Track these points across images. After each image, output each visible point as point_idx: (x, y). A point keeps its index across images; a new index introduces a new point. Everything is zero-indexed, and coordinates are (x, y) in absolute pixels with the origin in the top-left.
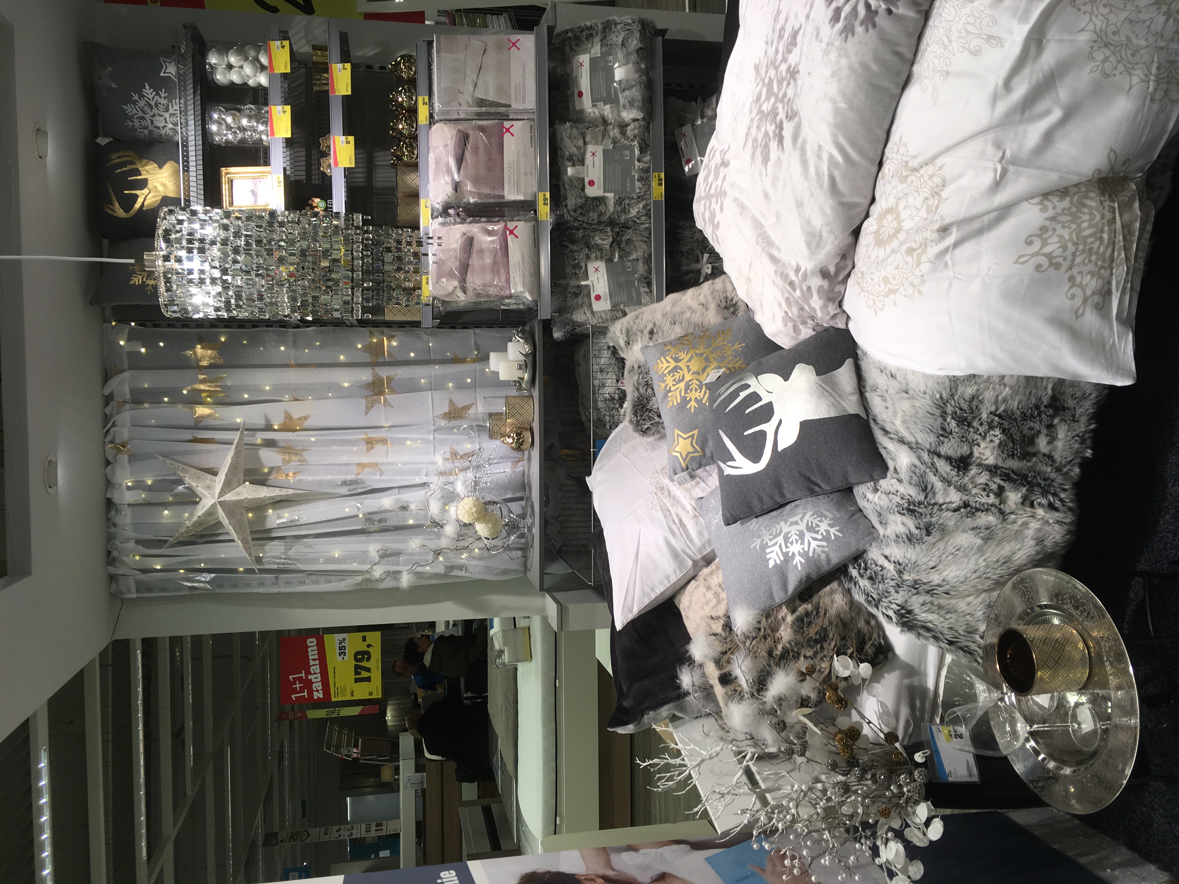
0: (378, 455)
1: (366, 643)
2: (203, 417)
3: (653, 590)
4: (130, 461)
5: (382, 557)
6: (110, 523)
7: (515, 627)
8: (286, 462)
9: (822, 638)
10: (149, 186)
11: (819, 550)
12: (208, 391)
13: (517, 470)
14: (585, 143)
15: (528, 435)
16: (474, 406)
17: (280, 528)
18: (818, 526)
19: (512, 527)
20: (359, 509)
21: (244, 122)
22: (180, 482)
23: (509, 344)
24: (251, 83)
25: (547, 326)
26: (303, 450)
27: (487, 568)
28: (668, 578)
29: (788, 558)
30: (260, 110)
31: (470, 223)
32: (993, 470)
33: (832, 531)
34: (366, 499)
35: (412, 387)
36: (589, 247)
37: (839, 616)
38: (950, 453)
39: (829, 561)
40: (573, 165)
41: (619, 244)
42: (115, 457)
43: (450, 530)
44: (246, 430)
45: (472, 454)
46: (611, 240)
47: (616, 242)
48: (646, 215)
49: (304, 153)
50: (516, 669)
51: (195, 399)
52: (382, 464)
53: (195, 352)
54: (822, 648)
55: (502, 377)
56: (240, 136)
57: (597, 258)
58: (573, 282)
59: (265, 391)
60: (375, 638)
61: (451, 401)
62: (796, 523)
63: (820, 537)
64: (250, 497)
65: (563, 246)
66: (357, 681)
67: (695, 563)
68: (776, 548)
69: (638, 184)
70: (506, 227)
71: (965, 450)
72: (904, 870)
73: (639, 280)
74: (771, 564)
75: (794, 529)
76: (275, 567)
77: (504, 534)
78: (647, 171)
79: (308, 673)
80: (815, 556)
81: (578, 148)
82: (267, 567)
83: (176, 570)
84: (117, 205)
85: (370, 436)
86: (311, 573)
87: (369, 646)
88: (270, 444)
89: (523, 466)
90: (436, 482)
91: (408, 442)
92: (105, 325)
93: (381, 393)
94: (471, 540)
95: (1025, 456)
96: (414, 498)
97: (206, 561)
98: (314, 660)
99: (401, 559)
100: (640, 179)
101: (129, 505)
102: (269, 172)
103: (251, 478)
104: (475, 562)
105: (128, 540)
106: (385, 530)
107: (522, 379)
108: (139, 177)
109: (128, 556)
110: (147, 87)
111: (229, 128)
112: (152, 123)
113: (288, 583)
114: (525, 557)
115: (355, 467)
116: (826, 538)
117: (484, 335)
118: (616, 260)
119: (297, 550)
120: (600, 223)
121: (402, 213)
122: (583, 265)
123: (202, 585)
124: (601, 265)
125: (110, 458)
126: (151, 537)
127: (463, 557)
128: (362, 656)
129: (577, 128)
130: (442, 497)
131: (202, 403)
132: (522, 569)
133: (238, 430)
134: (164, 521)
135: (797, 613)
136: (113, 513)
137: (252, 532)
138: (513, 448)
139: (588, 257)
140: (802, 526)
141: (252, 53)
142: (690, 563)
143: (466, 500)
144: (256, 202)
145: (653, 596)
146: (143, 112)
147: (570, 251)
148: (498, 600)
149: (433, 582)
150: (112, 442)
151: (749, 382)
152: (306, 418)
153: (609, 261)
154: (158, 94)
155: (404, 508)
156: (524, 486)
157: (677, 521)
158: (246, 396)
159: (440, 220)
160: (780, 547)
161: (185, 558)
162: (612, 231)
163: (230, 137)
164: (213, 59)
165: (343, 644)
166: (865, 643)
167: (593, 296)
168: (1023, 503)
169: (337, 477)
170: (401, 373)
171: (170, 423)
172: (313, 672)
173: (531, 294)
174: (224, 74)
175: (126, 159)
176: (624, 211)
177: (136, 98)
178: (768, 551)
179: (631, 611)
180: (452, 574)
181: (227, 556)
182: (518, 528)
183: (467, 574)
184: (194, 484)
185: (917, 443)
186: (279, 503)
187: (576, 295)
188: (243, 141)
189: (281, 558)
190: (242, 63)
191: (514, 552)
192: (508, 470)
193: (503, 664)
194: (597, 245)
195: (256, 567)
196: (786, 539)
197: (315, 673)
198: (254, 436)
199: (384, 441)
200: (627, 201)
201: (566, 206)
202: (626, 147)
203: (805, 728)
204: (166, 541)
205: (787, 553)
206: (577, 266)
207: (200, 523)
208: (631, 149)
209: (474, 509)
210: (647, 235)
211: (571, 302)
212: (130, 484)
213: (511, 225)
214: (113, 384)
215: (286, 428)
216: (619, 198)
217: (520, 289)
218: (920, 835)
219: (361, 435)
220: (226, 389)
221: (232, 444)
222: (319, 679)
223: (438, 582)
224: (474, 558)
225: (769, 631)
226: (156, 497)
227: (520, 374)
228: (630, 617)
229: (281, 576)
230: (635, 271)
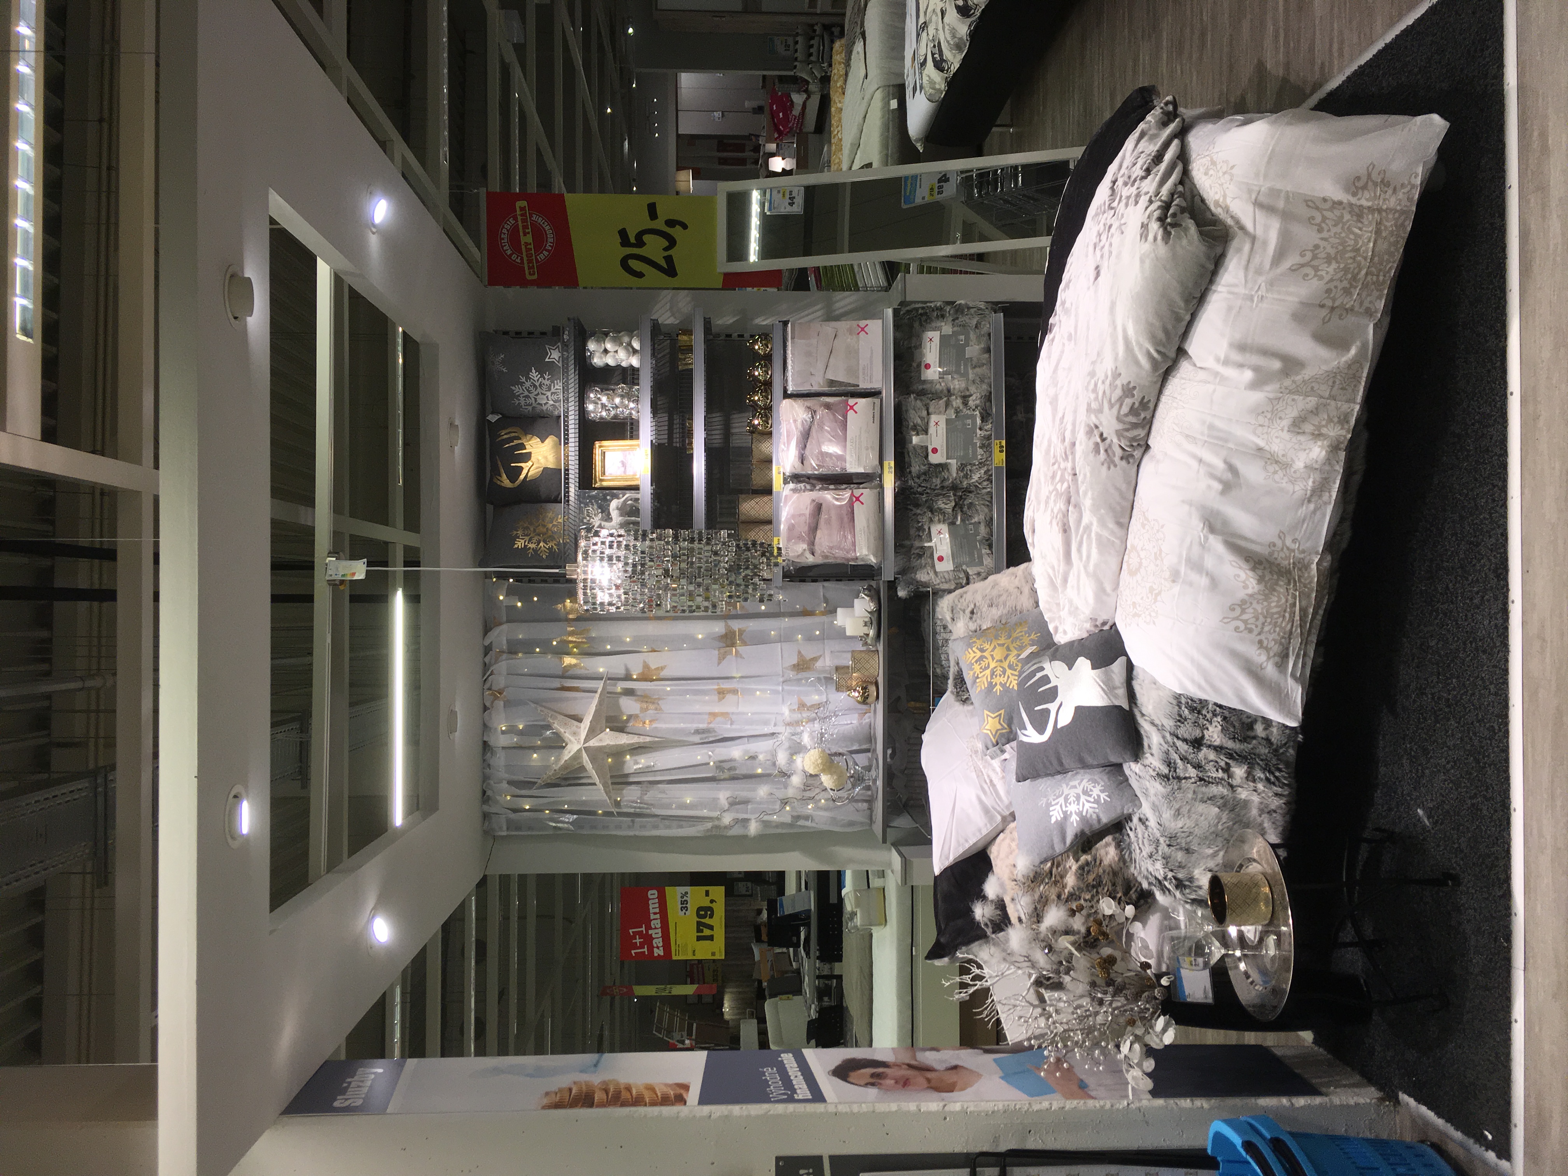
0: (728, 705)
1: (709, 899)
2: (570, 666)
3: (967, 841)
4: (504, 707)
5: (732, 804)
6: (486, 764)
7: (869, 887)
8: (644, 710)
9: (1097, 885)
10: (532, 459)
11: (1091, 811)
12: (575, 642)
13: (864, 722)
14: (928, 414)
15: (872, 689)
16: (822, 658)
17: (638, 773)
18: (1091, 790)
19: (858, 779)
20: (710, 757)
21: (617, 400)
22: (549, 727)
23: (856, 601)
24: (624, 364)
25: (892, 586)
26: (659, 699)
27: (833, 819)
28: (980, 830)
29: (1066, 816)
30: (631, 388)
31: (819, 490)
32: (1218, 749)
33: (1103, 796)
34: (718, 747)
35: (761, 639)
36: (932, 511)
37: (1110, 866)
38: (1186, 736)
39: (1099, 820)
40: (918, 434)
41: (961, 508)
42: (492, 702)
43: (796, 780)
44: (609, 679)
45: (818, 706)
46: (953, 504)
47: (958, 506)
48: (988, 480)
49: (666, 418)
50: (871, 936)
51: (563, 651)
52: (733, 713)
53: (564, 606)
54: (1097, 892)
55: (849, 633)
56: (613, 413)
57: (939, 521)
58: (917, 544)
59: (626, 643)
60: (719, 892)
61: (799, 652)
62: (1075, 787)
63: (1092, 800)
64: (612, 743)
65: (907, 509)
66: (699, 939)
67: (1004, 819)
68: (1058, 807)
69: (980, 451)
70: (852, 494)
71: (1197, 733)
72: (1140, 1065)
73: (981, 542)
74: (1053, 820)
75: (1072, 793)
76: (632, 810)
77: (850, 786)
78: (989, 438)
79: (648, 927)
80: (1088, 816)
81: (922, 418)
82: (625, 810)
83: (542, 811)
84: (504, 476)
85: (722, 686)
86: (665, 818)
87: (712, 901)
88: (629, 692)
89: (869, 717)
90: (785, 732)
91: (758, 693)
92: (487, 580)
93: (733, 645)
94: (817, 791)
95: (1245, 739)
96: (761, 748)
97: (568, 803)
98: (655, 913)
99: (749, 807)
100: (982, 446)
101: (503, 748)
102: (638, 445)
103: (611, 725)
104: (822, 813)
105: (500, 781)
106: (734, 778)
107: (868, 635)
108: (524, 451)
109: (501, 796)
110: (534, 371)
111: (603, 406)
112: (536, 400)
113: (643, 827)
114: (871, 809)
115: (706, 717)
116: (1097, 801)
117: (832, 588)
118: (958, 522)
119: (652, 795)
120: (943, 488)
121: (757, 480)
122: (926, 527)
123: (566, 825)
124: (944, 528)
125: (488, 704)
126: (522, 778)
127: (810, 807)
128: (705, 912)
129: (921, 400)
130: (790, 747)
131: (569, 654)
132: (868, 821)
133: (601, 679)
134: (533, 764)
135: (1080, 863)
136: (489, 754)
137: (612, 777)
138: (859, 702)
139: (931, 521)
140: (1079, 790)
141: (626, 339)
142: (999, 818)
143: (812, 751)
144: (625, 472)
145: (967, 846)
146: (529, 391)
147: (915, 514)
148: (845, 852)
149: (779, 831)
150: (490, 689)
151: (1045, 666)
152: (662, 668)
153: (952, 524)
154: (542, 376)
155: (753, 758)
156: (870, 738)
157: (988, 781)
158: (609, 647)
159: (791, 485)
160: (1061, 806)
161: (552, 800)
162: (955, 495)
163: (604, 414)
164: (592, 346)
165: (685, 898)
166: (1131, 889)
167: (936, 557)
168: (1247, 778)
169: (689, 725)
170: (752, 625)
171: (542, 672)
172: (653, 926)
173: (875, 556)
174: (601, 358)
175: (513, 434)
176: (966, 476)
177: (524, 380)
178: (1051, 809)
179: (948, 858)
180: (798, 823)
181: (589, 798)
182: (863, 780)
183: (814, 825)
184: (562, 730)
185: (1163, 725)
186: (637, 750)
187: (920, 556)
188: (616, 417)
189: (637, 803)
190: (616, 348)
191: (860, 804)
192: (855, 722)
193: (856, 927)
194: (941, 509)
195: (615, 810)
196: (1066, 799)
197: (656, 928)
198: (615, 685)
199: (735, 692)
200: (969, 467)
201: (910, 472)
202: (968, 417)
203: (1071, 954)
204: (535, 783)
205: (1066, 812)
206: (921, 529)
207: (566, 766)
208: (973, 417)
209: (819, 761)
210: (989, 499)
211: (916, 563)
212: (504, 728)
213: (857, 493)
214: (493, 635)
215: (645, 678)
216: (962, 464)
217: (865, 552)
218: (1157, 1040)
219: (713, 686)
220: (591, 640)
221: (596, 692)
222: (660, 935)
223: (784, 831)
224: (821, 809)
225: (1058, 878)
226: (527, 741)
227: (865, 630)
228: (947, 864)
229: (637, 820)
230: (977, 533)
